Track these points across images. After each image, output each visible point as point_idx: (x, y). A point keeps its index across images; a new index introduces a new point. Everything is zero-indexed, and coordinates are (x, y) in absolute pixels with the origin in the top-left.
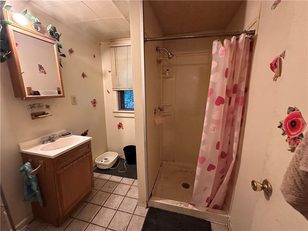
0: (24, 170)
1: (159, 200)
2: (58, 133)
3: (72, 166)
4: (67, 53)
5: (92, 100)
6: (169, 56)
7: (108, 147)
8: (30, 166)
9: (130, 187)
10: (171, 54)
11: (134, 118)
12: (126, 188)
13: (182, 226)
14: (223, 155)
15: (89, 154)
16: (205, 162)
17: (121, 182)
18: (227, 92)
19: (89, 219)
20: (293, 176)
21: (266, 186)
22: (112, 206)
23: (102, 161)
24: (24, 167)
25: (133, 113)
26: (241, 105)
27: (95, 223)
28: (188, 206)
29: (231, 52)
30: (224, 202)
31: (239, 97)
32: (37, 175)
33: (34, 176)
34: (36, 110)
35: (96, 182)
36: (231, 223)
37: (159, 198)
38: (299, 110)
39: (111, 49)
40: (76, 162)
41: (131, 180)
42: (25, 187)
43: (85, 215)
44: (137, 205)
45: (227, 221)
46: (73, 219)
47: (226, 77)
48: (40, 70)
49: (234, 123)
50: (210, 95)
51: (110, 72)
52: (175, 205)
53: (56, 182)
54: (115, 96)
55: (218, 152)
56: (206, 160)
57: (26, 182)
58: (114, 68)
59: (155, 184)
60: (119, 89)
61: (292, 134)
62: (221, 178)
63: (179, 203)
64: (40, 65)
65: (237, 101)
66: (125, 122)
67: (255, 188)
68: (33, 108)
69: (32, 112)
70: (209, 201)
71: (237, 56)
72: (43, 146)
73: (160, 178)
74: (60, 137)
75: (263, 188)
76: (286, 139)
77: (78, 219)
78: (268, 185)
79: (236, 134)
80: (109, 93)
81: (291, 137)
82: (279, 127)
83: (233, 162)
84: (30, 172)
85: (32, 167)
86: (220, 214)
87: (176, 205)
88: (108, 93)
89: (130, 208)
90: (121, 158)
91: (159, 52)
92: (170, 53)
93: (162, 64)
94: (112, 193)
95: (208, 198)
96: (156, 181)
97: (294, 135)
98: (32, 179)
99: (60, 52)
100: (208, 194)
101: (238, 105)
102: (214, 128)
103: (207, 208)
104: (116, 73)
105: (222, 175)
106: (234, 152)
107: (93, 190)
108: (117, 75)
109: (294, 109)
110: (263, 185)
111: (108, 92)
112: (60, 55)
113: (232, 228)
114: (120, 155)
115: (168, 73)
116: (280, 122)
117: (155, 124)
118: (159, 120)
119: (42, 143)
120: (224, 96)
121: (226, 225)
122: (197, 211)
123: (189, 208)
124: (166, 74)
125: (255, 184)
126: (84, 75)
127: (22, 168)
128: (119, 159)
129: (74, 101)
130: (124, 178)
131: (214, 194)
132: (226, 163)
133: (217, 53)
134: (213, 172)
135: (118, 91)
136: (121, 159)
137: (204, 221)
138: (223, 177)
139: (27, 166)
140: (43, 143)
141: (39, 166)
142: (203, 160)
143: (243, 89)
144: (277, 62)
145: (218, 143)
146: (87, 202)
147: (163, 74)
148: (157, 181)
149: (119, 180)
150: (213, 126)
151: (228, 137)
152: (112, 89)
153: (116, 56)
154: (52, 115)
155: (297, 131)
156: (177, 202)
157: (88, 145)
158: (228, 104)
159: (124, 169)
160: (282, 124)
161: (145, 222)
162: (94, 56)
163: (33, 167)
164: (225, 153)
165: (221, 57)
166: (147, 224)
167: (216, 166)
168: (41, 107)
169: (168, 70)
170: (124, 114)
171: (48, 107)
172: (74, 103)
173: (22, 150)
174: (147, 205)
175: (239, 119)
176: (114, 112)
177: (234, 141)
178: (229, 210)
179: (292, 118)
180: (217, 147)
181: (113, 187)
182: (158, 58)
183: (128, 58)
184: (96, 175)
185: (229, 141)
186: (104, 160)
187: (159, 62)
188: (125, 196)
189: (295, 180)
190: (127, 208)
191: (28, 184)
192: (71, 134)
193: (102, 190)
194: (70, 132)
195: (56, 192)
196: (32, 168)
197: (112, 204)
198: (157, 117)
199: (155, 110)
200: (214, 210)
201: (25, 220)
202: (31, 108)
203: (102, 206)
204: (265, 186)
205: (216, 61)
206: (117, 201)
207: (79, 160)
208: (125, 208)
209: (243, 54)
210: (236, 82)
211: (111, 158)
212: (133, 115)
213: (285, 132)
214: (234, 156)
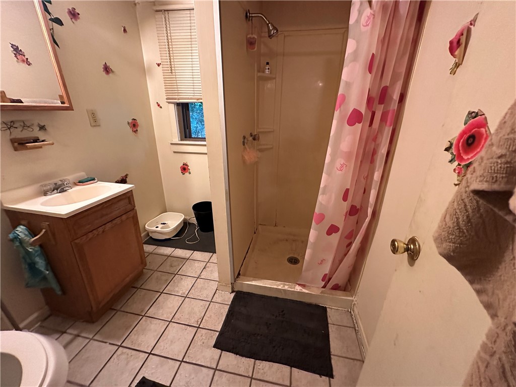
0: (16, 238)
1: (251, 281)
2: (71, 178)
3: (103, 232)
4: (65, 18)
5: (130, 121)
6: (269, 31)
7: (166, 205)
8: (27, 233)
9: (205, 265)
10: (275, 28)
11: (206, 154)
12: (199, 267)
13: (284, 314)
14: (353, 211)
15: (131, 214)
16: (324, 221)
17: (190, 258)
18: (370, 101)
19: (142, 311)
20: (456, 212)
21: (412, 247)
22: (178, 292)
23: (157, 227)
24: (15, 234)
25: (205, 145)
26: (391, 126)
27: (150, 316)
28: (294, 288)
29: (383, 20)
30: (349, 280)
31: (389, 111)
32: (41, 246)
33: (37, 248)
34: (18, 134)
35: (148, 260)
36: (357, 307)
37: (252, 278)
38: (484, 114)
39: (156, 16)
40: (109, 225)
41: (206, 255)
42: (25, 266)
43: (134, 307)
44: (217, 289)
45: (351, 305)
46: (116, 311)
47: (370, 71)
48: (16, 56)
49: (375, 157)
50: (340, 107)
51: (159, 65)
52: (275, 287)
53: (77, 256)
54: (171, 113)
55: (345, 206)
56: (325, 219)
57: (24, 258)
58: (166, 58)
59: (244, 259)
60: (179, 99)
61: (465, 157)
62: (347, 246)
63: (281, 284)
64: (15, 45)
65: (383, 119)
66: (192, 161)
67: (395, 250)
68: (12, 130)
69: (12, 137)
70: (327, 279)
71: (393, 30)
72: (44, 199)
73: (253, 251)
74: (75, 184)
75: (407, 250)
76: (455, 167)
77: (124, 312)
78: (415, 245)
79: (377, 176)
80: (161, 107)
81: (463, 164)
82: (447, 150)
83: (368, 220)
84: (28, 241)
85: (29, 233)
86: (341, 296)
87: (277, 287)
88: (159, 108)
89: (207, 293)
90: (190, 221)
91: (251, 21)
92: (272, 25)
93: (256, 49)
94: (177, 274)
95: (326, 275)
96: (246, 255)
97: (468, 159)
98: (34, 252)
99: (49, 13)
100: (326, 269)
101: (386, 124)
102: (342, 166)
103: (324, 289)
104: (171, 67)
105: (349, 241)
106: (369, 205)
107: (144, 270)
108: (173, 71)
109: (477, 113)
110: (407, 245)
111: (159, 105)
112: (50, 20)
113: (357, 313)
114: (188, 218)
115: (268, 69)
116: (449, 141)
117: (244, 162)
118: (251, 156)
119: (43, 194)
120: (363, 110)
121: (348, 311)
122: (308, 293)
123: (296, 290)
124: (264, 72)
125: (396, 243)
126: (107, 69)
127: (11, 236)
128: (185, 224)
129: (94, 120)
130: (195, 252)
131: (334, 270)
132: (357, 223)
133: (358, 21)
134: (335, 238)
135: (178, 104)
136: (189, 223)
137: (317, 306)
138: (350, 245)
139: (21, 232)
140: (45, 194)
141: (41, 231)
142: (322, 217)
143: (396, 96)
144: (462, 34)
145: (347, 191)
146: (136, 288)
147: (259, 71)
148: (248, 254)
149: (188, 256)
150: (340, 161)
151: (363, 181)
152: (166, 101)
153: (169, 32)
154: (53, 144)
155: (474, 152)
156: (279, 283)
157: (129, 198)
158: (368, 124)
159: (195, 239)
160: (451, 144)
161: (229, 311)
162: (125, 31)
163: (31, 232)
164: (356, 207)
165: (363, 29)
166: (232, 313)
167: (341, 227)
168: (29, 127)
169: (268, 63)
170: (190, 147)
171: (42, 128)
172: (94, 124)
173: (5, 205)
174: (233, 288)
175: (383, 150)
176: (172, 144)
177: (373, 187)
178: (354, 291)
179: (470, 131)
180: (345, 198)
181: (179, 265)
182: (248, 36)
183: (192, 37)
184: (148, 248)
185: (365, 189)
186: (160, 226)
187: (251, 43)
188: (198, 278)
189: (458, 219)
190: (202, 294)
191: (28, 260)
192: (96, 181)
193: (160, 270)
194: (93, 177)
195: (80, 272)
196: (30, 236)
197: (177, 289)
198: (248, 149)
199: (244, 138)
200: (334, 292)
201: (35, 315)
202: (9, 128)
203: (162, 293)
204: (410, 246)
205: (354, 39)
206: (185, 285)
207: (114, 222)
208: (198, 294)
209: (405, 26)
210: (387, 82)
211: (172, 222)
212: (204, 150)
213: (455, 157)
214: (370, 211)
